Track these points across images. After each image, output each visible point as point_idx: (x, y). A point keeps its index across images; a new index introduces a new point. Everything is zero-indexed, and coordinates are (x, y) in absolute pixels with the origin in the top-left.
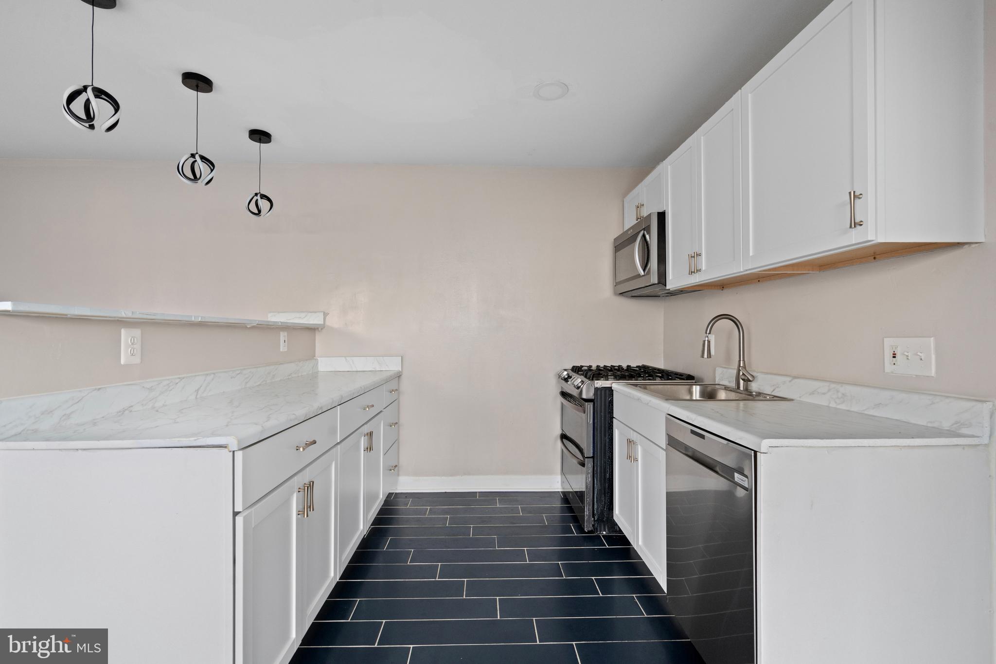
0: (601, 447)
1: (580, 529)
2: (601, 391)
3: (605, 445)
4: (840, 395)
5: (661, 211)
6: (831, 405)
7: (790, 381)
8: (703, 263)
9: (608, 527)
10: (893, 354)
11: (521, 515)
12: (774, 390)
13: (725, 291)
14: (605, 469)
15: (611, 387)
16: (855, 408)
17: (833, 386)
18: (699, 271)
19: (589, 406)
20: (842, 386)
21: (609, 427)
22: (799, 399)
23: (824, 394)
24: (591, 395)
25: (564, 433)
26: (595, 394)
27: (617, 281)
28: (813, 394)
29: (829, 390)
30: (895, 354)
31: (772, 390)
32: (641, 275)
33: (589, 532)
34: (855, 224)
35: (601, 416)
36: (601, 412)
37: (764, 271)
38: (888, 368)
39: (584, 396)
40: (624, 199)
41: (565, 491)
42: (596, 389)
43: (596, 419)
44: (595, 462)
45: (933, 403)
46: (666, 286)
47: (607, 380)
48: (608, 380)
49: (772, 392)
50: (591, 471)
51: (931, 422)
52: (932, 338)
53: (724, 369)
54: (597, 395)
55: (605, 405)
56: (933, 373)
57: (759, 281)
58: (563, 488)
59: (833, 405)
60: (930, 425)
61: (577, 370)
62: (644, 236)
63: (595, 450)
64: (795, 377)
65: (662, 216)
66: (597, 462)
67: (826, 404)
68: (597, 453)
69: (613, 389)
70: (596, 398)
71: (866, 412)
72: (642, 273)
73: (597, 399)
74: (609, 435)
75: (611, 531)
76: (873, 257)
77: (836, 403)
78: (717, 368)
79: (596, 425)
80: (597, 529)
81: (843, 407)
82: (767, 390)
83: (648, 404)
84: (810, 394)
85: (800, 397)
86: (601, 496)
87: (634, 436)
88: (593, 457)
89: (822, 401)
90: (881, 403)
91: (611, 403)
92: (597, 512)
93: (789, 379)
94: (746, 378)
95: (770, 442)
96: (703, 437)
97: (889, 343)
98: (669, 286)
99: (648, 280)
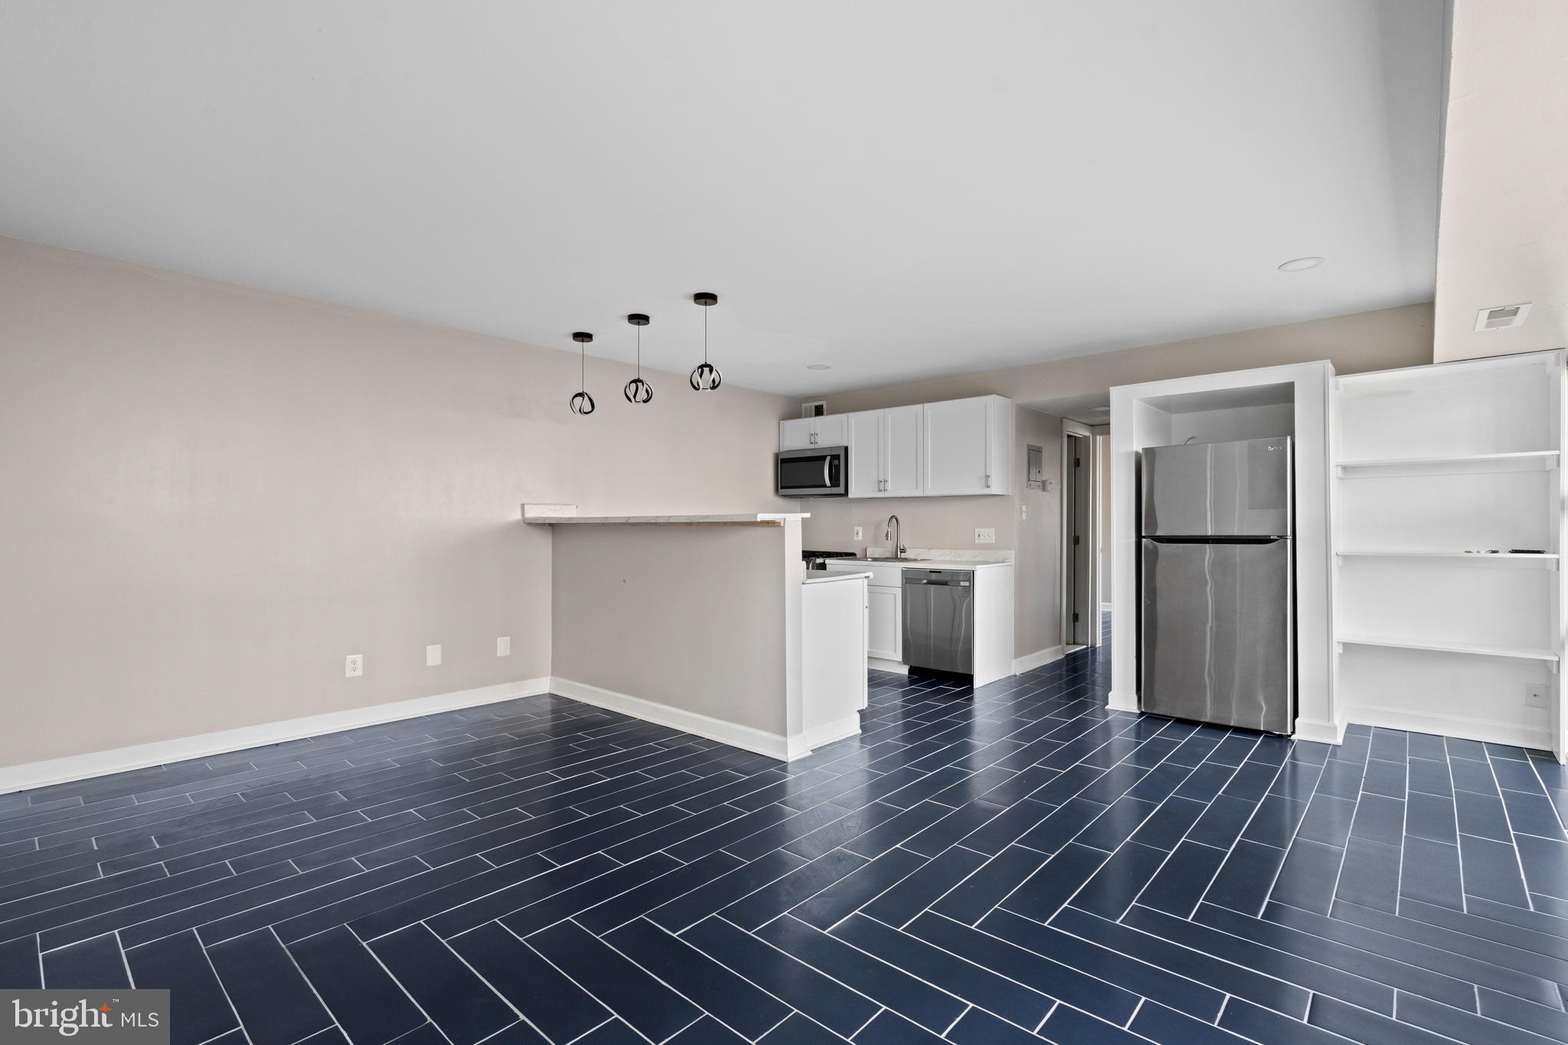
4: (956, 554)
5: (847, 445)
6: (952, 558)
8: (890, 486)
10: (979, 535)
13: (882, 502)
16: (965, 558)
17: (952, 551)
18: (886, 490)
20: (957, 550)
22: (933, 559)
23: (948, 555)
27: (782, 485)
28: (942, 555)
29: (951, 553)
32: (829, 485)
34: (988, 485)
40: (781, 422)
46: (847, 496)
52: (994, 528)
53: (874, 548)
56: (994, 542)
62: (833, 458)
64: (930, 549)
65: (846, 449)
72: (828, 482)
76: (970, 496)
78: (867, 548)
82: (913, 557)
84: (940, 556)
90: (975, 555)
94: (903, 551)
95: (978, 566)
96: (940, 572)
97: (976, 530)
98: (850, 495)
99: (835, 490)
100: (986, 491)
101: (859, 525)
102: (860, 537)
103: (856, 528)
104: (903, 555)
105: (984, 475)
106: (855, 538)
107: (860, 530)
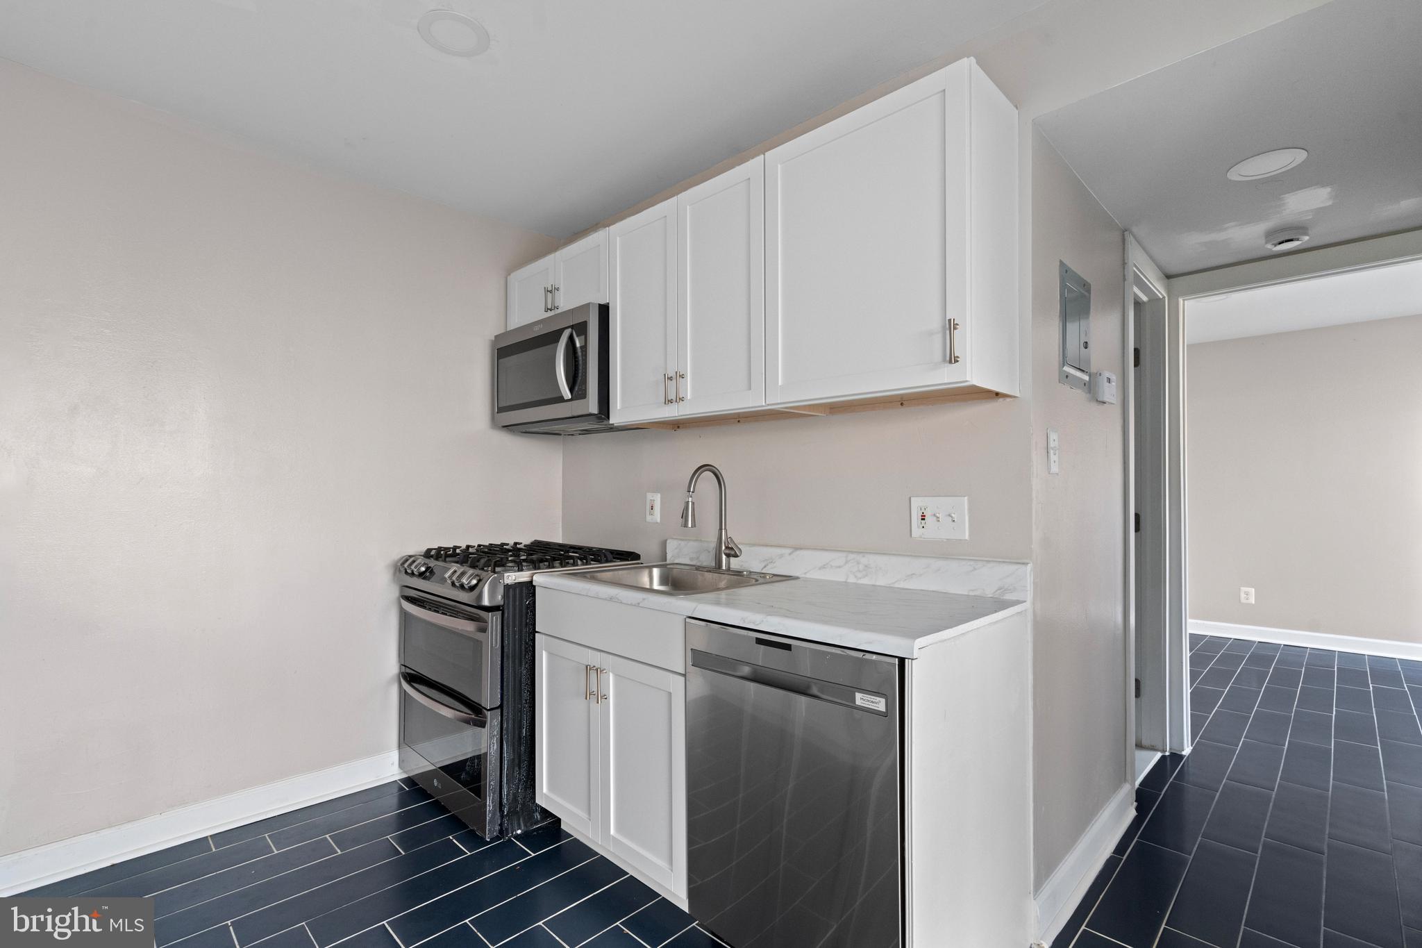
0: (515, 685)
1: (474, 839)
2: (515, 590)
3: (520, 681)
4: (861, 567)
5: (602, 302)
6: (850, 580)
7: (790, 554)
8: (688, 388)
9: (524, 819)
10: (922, 516)
11: (340, 852)
12: (765, 567)
13: (679, 431)
14: (520, 721)
15: (531, 582)
16: (882, 581)
17: (851, 556)
18: (682, 399)
19: (494, 620)
20: (864, 556)
21: (526, 648)
22: (803, 576)
23: (839, 567)
24: (499, 599)
25: (408, 671)
26: (506, 596)
27: (500, 406)
28: (824, 568)
29: (847, 562)
30: (925, 516)
31: (763, 565)
32: (566, 399)
33: (493, 840)
34: (953, 360)
35: (514, 632)
36: (514, 627)
37: (786, 408)
38: (917, 532)
39: (486, 602)
40: (508, 277)
41: (411, 775)
42: (507, 587)
43: (506, 639)
44: (505, 714)
45: (975, 569)
46: (609, 418)
47: (520, 570)
48: (522, 570)
49: (763, 569)
50: (496, 732)
51: (972, 590)
52: (966, 498)
53: (680, 542)
54: (508, 597)
55: (521, 611)
56: (967, 537)
57: (739, 421)
58: (405, 772)
59: (852, 580)
60: (971, 593)
61: (442, 554)
62: (571, 339)
63: (505, 693)
64: (796, 549)
65: (604, 311)
66: (508, 713)
67: (843, 579)
68: (508, 698)
69: (534, 584)
70: (506, 602)
71: (896, 585)
72: (567, 394)
73: (508, 604)
74: (527, 662)
75: (528, 824)
76: (900, 403)
77: (856, 577)
78: (668, 542)
79: (506, 650)
80: (507, 829)
81: (865, 581)
82: (756, 567)
83: (639, 604)
84: (820, 569)
85: (805, 573)
86: (513, 769)
87: (594, 659)
88: (501, 707)
89: (838, 576)
90: (914, 574)
91: (532, 607)
92: (507, 799)
93: (788, 551)
94: (732, 553)
95: (920, 642)
96: (788, 647)
97: (917, 503)
98: (615, 419)
99: (577, 408)
100: (946, 377)
101: (655, 491)
102: (657, 516)
103: (650, 496)
104: (735, 563)
105: (936, 323)
106: (649, 518)
107: (657, 499)
